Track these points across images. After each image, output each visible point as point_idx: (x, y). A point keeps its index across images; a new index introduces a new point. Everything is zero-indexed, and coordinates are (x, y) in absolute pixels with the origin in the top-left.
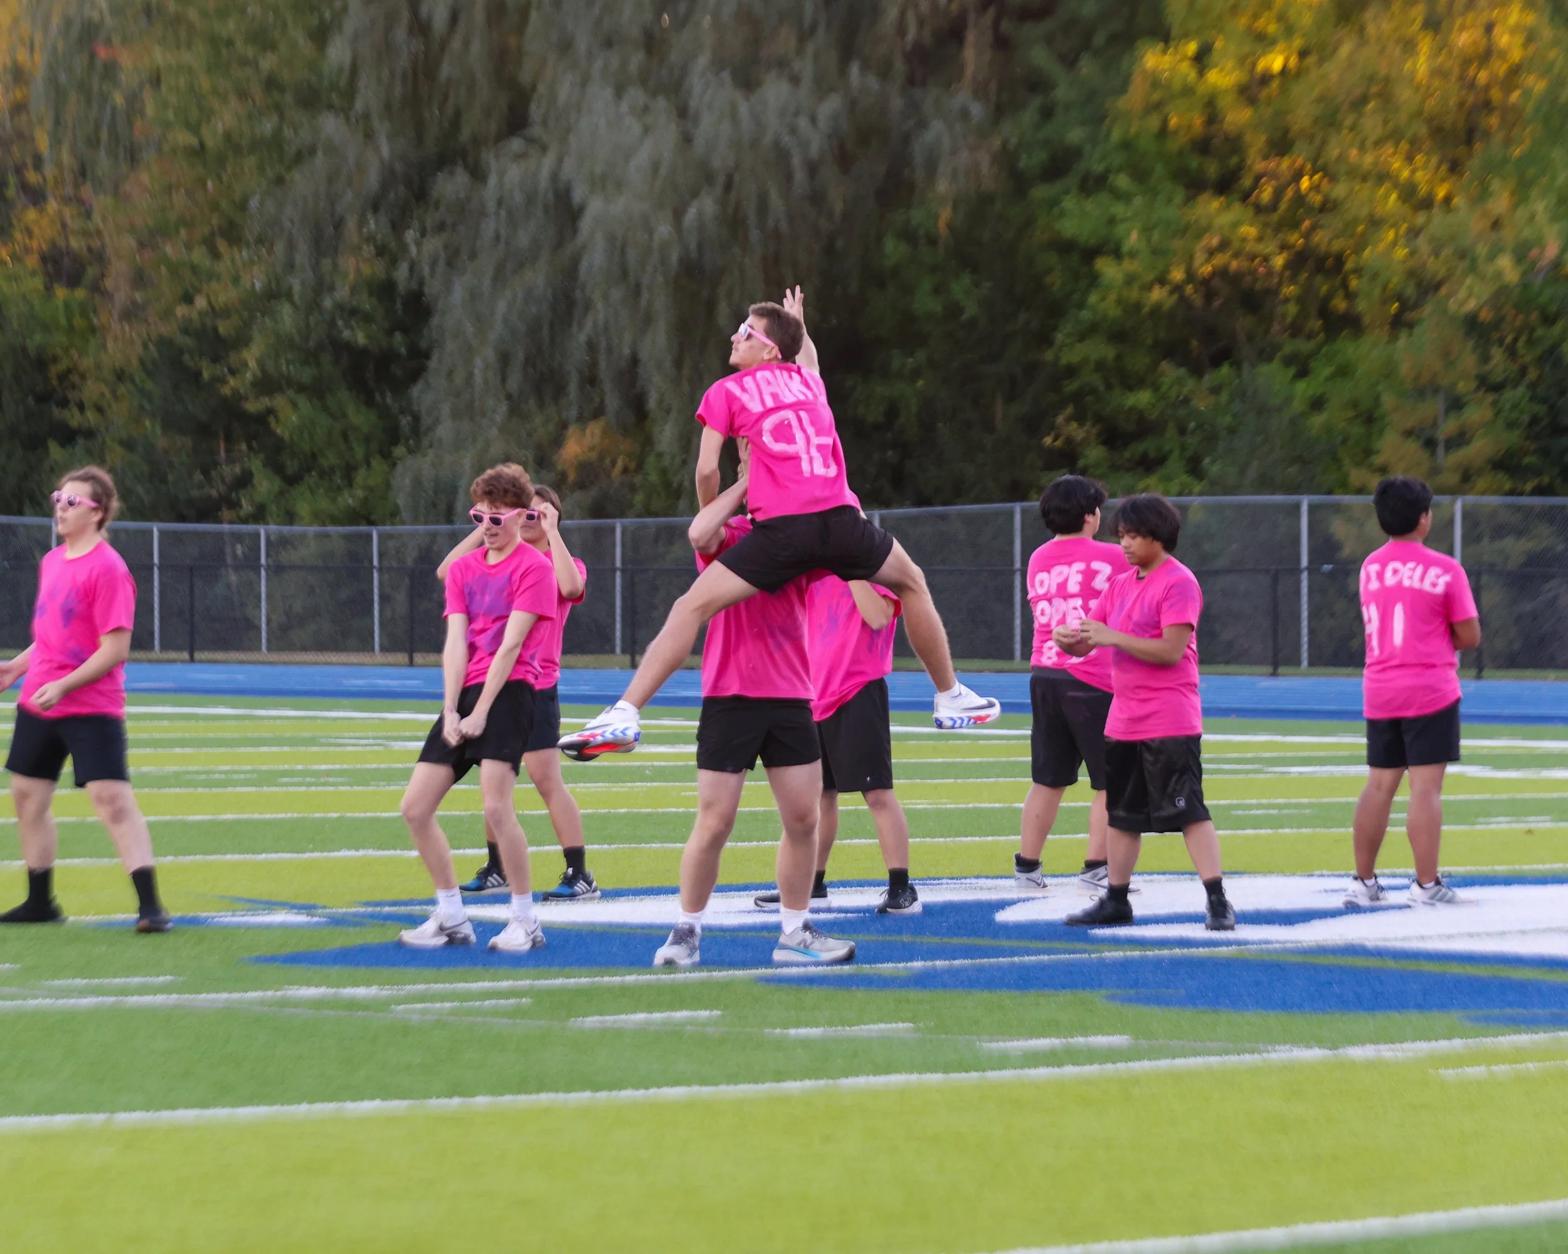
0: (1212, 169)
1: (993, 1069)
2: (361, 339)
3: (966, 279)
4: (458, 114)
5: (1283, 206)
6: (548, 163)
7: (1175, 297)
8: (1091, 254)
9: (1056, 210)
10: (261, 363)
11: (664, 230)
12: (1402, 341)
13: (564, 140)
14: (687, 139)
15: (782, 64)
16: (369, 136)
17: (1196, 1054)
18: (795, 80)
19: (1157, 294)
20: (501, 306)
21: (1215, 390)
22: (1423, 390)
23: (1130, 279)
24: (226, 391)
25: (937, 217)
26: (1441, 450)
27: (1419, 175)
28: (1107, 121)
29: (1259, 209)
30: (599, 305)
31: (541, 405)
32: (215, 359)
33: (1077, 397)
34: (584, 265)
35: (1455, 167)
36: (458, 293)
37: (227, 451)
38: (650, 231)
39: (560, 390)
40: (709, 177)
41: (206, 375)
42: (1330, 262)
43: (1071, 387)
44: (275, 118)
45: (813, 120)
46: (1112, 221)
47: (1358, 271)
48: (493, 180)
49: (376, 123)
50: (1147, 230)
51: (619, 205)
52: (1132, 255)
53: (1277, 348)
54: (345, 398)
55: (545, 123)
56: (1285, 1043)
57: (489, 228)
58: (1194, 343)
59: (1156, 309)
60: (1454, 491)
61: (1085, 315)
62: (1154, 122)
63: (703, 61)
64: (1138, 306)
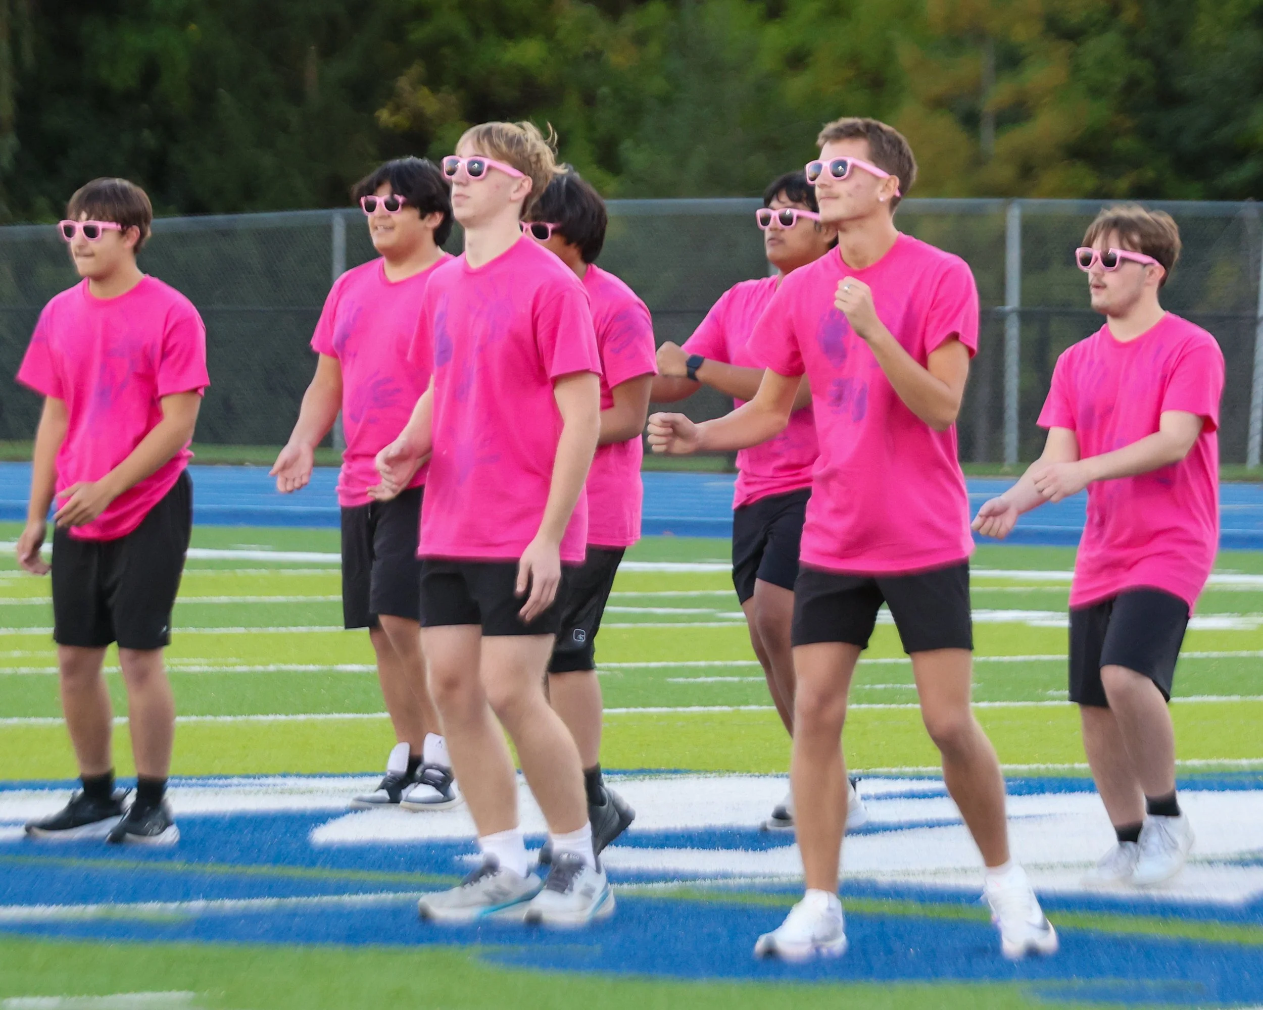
21: (640, 39)
26: (987, 131)
33: (429, 50)
43: (420, 34)
60: (1005, 192)
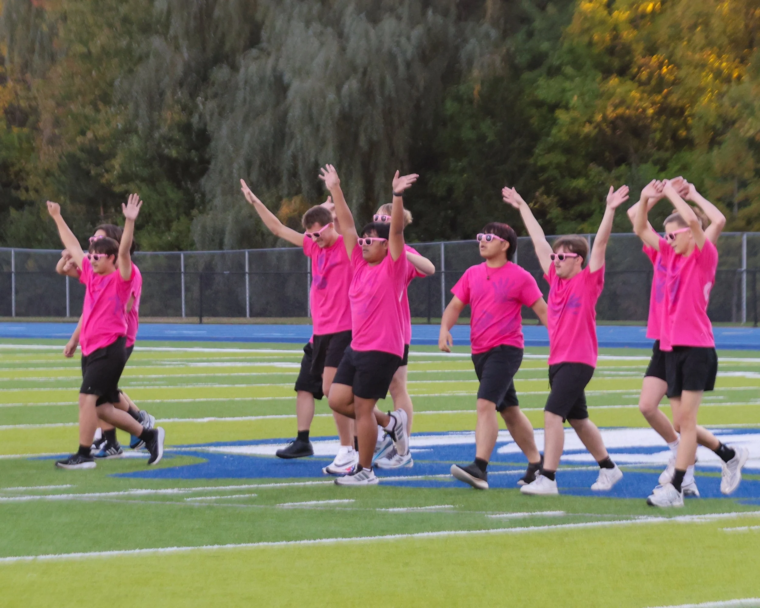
0: (616, 63)
1: (493, 529)
2: (174, 153)
3: (489, 121)
4: (224, 35)
5: (653, 82)
6: (271, 61)
7: (597, 130)
8: (554, 107)
9: (534, 85)
10: (121, 166)
11: (331, 96)
12: (715, 152)
13: (279, 50)
14: (343, 49)
15: (392, 10)
16: (177, 48)
17: (598, 520)
18: (399, 18)
19: (587, 129)
20: (247, 137)
21: (618, 178)
22: (725, 178)
23: (574, 121)
24: (103, 181)
25: (473, 89)
26: (736, 208)
27: (724, 64)
28: (561, 39)
29: (641, 83)
30: (298, 136)
31: (268, 187)
32: (98, 164)
33: (546, 183)
34: (290, 114)
35: (743, 60)
36: (225, 131)
37: (105, 212)
38: (324, 98)
39: (278, 180)
40: (354, 69)
41: (93, 172)
42: (678, 110)
43: (543, 177)
44: (128, 38)
45: (409, 39)
46: (564, 91)
47: (692, 116)
48: (242, 70)
49: (181, 41)
50: (582, 95)
51: (308, 84)
52: (574, 108)
53: (649, 156)
54: (165, 184)
55: (269, 41)
56: (644, 515)
57: (240, 95)
58: (607, 154)
59: (587, 137)
60: (742, 230)
61: (550, 139)
62: (585, 39)
63: (351, 9)
64: (577, 135)
